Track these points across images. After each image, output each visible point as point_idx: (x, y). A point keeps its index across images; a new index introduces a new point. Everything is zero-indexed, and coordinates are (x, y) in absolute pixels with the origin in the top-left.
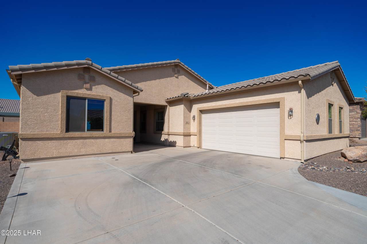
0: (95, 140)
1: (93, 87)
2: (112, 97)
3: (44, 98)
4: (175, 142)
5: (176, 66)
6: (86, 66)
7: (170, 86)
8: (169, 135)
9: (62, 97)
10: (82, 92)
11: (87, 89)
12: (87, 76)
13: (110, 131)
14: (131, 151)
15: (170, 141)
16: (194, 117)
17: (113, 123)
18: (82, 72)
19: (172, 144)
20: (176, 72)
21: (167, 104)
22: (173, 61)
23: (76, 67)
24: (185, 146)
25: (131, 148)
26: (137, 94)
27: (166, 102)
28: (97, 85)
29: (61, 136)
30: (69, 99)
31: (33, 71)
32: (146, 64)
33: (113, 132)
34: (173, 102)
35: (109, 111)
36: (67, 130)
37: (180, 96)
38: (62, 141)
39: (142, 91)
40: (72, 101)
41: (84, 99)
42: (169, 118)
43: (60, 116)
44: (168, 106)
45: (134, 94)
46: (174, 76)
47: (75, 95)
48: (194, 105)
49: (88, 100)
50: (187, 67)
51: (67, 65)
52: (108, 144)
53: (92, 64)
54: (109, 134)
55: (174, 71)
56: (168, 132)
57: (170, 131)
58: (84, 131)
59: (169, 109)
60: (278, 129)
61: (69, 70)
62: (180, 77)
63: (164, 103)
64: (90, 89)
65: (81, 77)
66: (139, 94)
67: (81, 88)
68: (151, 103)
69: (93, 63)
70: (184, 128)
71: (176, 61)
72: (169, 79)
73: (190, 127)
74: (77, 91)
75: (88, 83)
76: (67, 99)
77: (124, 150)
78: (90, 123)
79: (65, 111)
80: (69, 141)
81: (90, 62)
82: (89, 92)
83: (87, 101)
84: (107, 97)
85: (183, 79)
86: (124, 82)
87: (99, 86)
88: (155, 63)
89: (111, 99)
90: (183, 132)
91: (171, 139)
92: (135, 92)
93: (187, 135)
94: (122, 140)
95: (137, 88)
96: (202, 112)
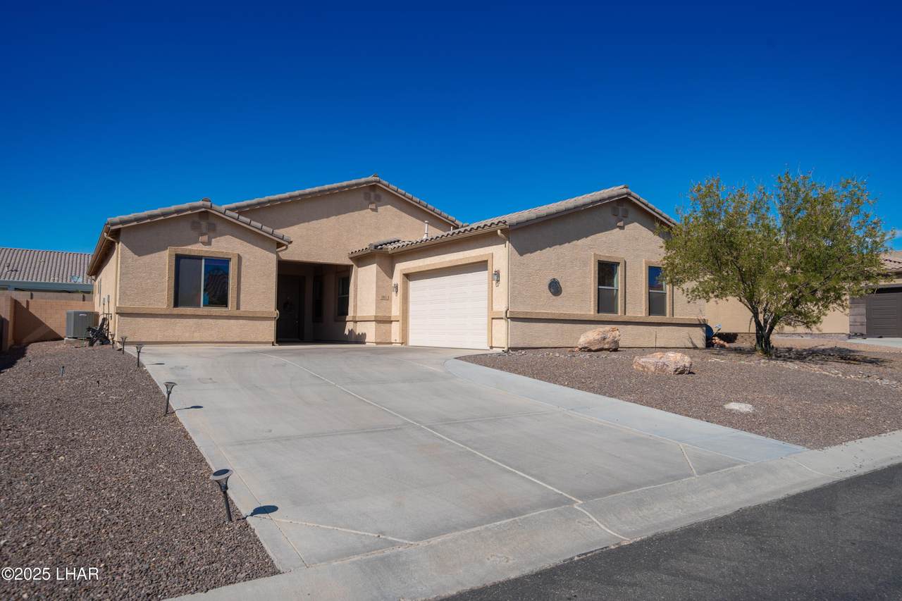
0: (215, 320)
1: (213, 240)
2: (241, 255)
3: (147, 258)
4: (364, 335)
5: (373, 187)
6: (203, 210)
7: (358, 227)
8: (356, 322)
9: (170, 255)
10: (197, 248)
11: (204, 243)
12: (204, 224)
13: (238, 308)
14: (273, 342)
15: (357, 333)
16: (396, 287)
17: (242, 296)
18: (197, 219)
19: (360, 339)
20: (372, 199)
21: (351, 263)
22: (363, 180)
23: (190, 212)
24: (378, 341)
25: (272, 338)
26: (285, 247)
27: (351, 258)
28: (219, 236)
29: (167, 312)
30: (179, 258)
31: (135, 223)
32: (308, 190)
33: (242, 308)
34: (362, 259)
35: (236, 276)
36: (176, 305)
37: (368, 247)
38: (168, 320)
39: (291, 242)
40: (182, 261)
41: (200, 258)
42: (357, 289)
43: (167, 284)
44: (355, 267)
45: (278, 248)
46: (368, 208)
47: (187, 253)
48: (397, 265)
49: (205, 259)
50: (395, 188)
51: (177, 211)
52: (234, 328)
53: (211, 206)
54: (236, 313)
55: (367, 197)
56: (354, 317)
57: (358, 315)
58: (198, 306)
59: (356, 272)
60: (485, 303)
61: (179, 218)
62: (380, 209)
63: (346, 261)
64: (209, 243)
65: (195, 226)
66: (287, 248)
67: (196, 242)
68: (318, 261)
69: (213, 205)
70: (377, 307)
71: (371, 178)
72: (356, 213)
73: (391, 305)
74: (189, 247)
75: (205, 234)
76: (176, 258)
77: (260, 340)
78: (208, 294)
79: (173, 276)
80: (178, 320)
81: (209, 204)
82: (206, 248)
83: (203, 261)
84: (233, 254)
85: (388, 212)
86: (261, 229)
87: (222, 238)
88: (327, 187)
89: (240, 258)
90: (374, 314)
91: (360, 329)
92: (279, 245)
93: (384, 321)
94: (257, 323)
95: (282, 239)
96: (408, 276)
